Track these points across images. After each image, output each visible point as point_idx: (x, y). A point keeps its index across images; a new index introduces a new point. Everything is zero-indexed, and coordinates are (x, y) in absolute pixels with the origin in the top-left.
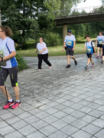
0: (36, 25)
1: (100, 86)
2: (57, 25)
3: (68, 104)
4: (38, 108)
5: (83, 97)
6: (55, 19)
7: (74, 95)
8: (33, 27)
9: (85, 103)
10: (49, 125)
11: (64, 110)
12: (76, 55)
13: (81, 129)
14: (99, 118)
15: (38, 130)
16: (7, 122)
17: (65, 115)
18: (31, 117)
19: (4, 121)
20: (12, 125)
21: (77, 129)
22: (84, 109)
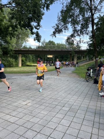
1: (55, 90)
2: (15, 54)
3: (43, 101)
4: (26, 105)
5: (50, 97)
6: (14, 49)
7: (44, 96)
9: (53, 100)
10: (39, 113)
11: (43, 105)
12: (32, 73)
13: (58, 113)
14: (64, 106)
15: (34, 117)
16: (10, 115)
17: (45, 107)
18: (25, 110)
19: (8, 114)
20: (15, 116)
21: (56, 113)
22: (54, 103)
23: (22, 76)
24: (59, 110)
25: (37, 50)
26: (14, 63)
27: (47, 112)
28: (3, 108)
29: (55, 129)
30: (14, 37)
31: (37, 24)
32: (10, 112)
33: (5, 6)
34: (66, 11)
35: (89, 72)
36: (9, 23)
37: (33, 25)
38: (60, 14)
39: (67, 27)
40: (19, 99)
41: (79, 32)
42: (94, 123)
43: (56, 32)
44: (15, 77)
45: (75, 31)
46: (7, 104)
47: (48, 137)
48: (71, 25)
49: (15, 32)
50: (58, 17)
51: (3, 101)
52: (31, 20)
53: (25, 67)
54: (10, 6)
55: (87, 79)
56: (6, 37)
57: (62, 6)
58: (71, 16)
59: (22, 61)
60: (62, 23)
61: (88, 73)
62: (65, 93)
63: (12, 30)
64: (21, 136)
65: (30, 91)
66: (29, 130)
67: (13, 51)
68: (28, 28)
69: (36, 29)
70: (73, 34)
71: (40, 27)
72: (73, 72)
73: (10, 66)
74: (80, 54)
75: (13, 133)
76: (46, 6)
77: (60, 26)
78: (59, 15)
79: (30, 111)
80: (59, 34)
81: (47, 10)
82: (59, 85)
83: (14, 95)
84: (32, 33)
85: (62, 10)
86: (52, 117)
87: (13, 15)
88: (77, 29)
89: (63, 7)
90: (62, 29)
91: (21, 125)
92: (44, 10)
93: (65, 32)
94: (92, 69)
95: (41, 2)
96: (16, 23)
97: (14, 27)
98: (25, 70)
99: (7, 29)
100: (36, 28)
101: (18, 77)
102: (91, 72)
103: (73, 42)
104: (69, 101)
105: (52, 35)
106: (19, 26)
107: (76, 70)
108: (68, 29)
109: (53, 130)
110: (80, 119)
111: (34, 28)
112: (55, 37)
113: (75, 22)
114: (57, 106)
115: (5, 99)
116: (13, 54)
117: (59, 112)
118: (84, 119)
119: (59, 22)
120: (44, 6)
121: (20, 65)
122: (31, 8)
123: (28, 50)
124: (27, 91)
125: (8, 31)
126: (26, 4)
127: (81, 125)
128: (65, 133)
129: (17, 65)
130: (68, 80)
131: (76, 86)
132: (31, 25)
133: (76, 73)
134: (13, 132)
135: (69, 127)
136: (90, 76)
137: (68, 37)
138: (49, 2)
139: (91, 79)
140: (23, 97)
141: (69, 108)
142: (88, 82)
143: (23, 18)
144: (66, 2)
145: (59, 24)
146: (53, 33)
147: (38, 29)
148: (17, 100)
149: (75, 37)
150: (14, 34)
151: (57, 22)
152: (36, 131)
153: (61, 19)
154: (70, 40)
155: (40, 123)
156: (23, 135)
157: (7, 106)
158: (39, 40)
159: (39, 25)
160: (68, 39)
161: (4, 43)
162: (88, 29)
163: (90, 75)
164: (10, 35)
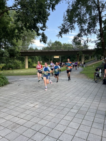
0: (7, 54)
1: (63, 92)
2: (21, 56)
3: (50, 103)
4: (34, 107)
5: (58, 99)
6: (21, 51)
7: (52, 98)
8: (5, 55)
9: (60, 102)
10: (47, 115)
11: (51, 107)
15: (42, 119)
16: (18, 117)
17: (53, 109)
18: (33, 113)
19: (16, 116)
20: (23, 118)
21: (64, 115)
22: (62, 105)
23: (28, 77)
24: (67, 112)
25: (43, 51)
26: (21, 65)
27: (55, 114)
28: (11, 110)
29: (64, 131)
30: (20, 39)
31: (42, 25)
32: (18, 114)
33: (11, 9)
34: (72, 10)
35: (98, 72)
36: (15, 25)
37: (39, 27)
38: (66, 13)
39: (73, 27)
40: (26, 101)
41: (86, 31)
42: (104, 126)
43: (62, 33)
44: (22, 78)
45: (82, 30)
46: (15, 107)
47: (56, 139)
48: (77, 25)
49: (21, 34)
50: (64, 17)
51: (11, 104)
52: (37, 21)
53: (32, 69)
54: (16, 8)
55: (96, 80)
56: (12, 39)
57: (68, 5)
58: (77, 16)
59: (29, 62)
60: (68, 23)
61: (97, 74)
62: (73, 95)
63: (18, 32)
64: (30, 138)
65: (37, 93)
66: (38, 133)
67: (19, 53)
68: (34, 29)
69: (42, 31)
70: (80, 34)
71: (46, 28)
72: (81, 73)
73: (17, 68)
74: (88, 53)
75: (22, 136)
76: (51, 6)
77: (66, 26)
78: (65, 15)
79: (38, 113)
80: (65, 34)
81: (52, 10)
82: (67, 87)
83: (22, 97)
84: (38, 35)
85: (68, 10)
86: (61, 120)
87: (19, 18)
88: (84, 28)
89: (69, 7)
90: (68, 29)
91: (29, 127)
92: (49, 10)
93: (71, 32)
94: (100, 70)
95: (46, 2)
96: (22, 25)
97: (20, 29)
98: (32, 71)
99: (13, 32)
100: (42, 29)
101: (25, 79)
102: (99, 73)
103: (80, 42)
104: (78, 103)
105: (58, 35)
106: (24, 28)
107: (84, 70)
108: (74, 29)
109: (61, 133)
110: (90, 122)
111: (40, 29)
112: (62, 37)
113: (81, 21)
114: (65, 108)
115: (13, 101)
116: (20, 56)
117: (67, 115)
118: (93, 121)
119: (65, 22)
120: (50, 7)
121: (27, 67)
122: (37, 9)
123: (34, 51)
124: (34, 93)
125: (14, 33)
126: (31, 6)
127: (90, 127)
128: (74, 136)
129: (24, 67)
130: (75, 81)
131: (85, 86)
132: (36, 26)
133: (84, 73)
134: (21, 134)
135: (78, 129)
136: (99, 77)
137: (75, 37)
138: (55, 2)
139: (99, 80)
140: (31, 99)
141: (78, 111)
142: (96, 82)
143: (28, 20)
144: (71, 1)
145: (65, 24)
146: (59, 33)
147: (44, 30)
148: (24, 102)
149: (82, 36)
150: (20, 36)
151: (63, 22)
152: (44, 134)
153: (67, 18)
154: (77, 40)
155: (48, 125)
156: (32, 138)
157: (15, 108)
158: (45, 42)
159: (44, 26)
160: (75, 39)
161: (11, 45)
162: (96, 28)
163: (98, 75)
164: (16, 37)
